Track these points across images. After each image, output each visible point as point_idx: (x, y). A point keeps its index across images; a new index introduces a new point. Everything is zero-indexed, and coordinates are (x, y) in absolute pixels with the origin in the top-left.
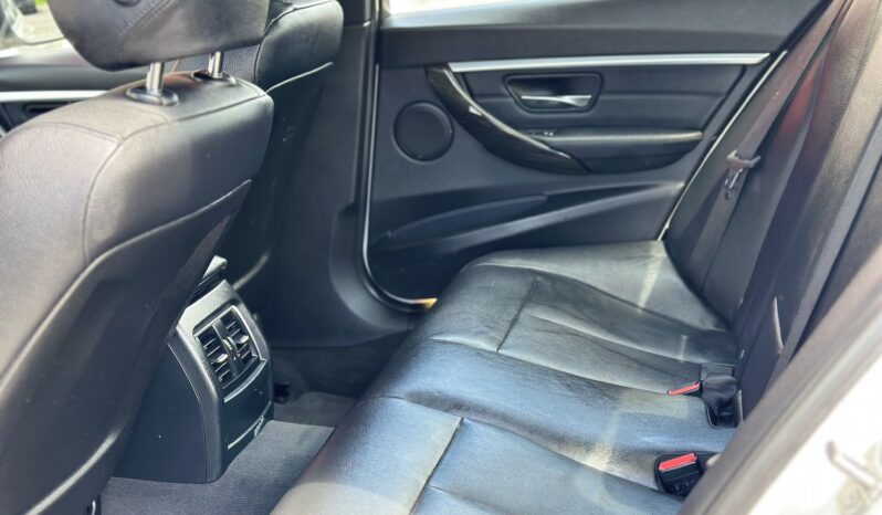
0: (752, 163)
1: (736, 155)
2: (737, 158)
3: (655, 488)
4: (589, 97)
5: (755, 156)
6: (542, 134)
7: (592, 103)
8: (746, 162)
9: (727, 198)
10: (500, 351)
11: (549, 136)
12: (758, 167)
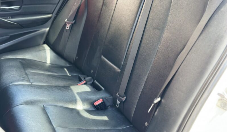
0: (73, 22)
1: (67, 20)
2: (68, 21)
3: (95, 110)
4: (19, 6)
5: (73, 21)
6: (7, 18)
7: (20, 8)
8: (71, 22)
9: (67, 32)
10: (32, 84)
11: (9, 18)
12: (75, 23)
